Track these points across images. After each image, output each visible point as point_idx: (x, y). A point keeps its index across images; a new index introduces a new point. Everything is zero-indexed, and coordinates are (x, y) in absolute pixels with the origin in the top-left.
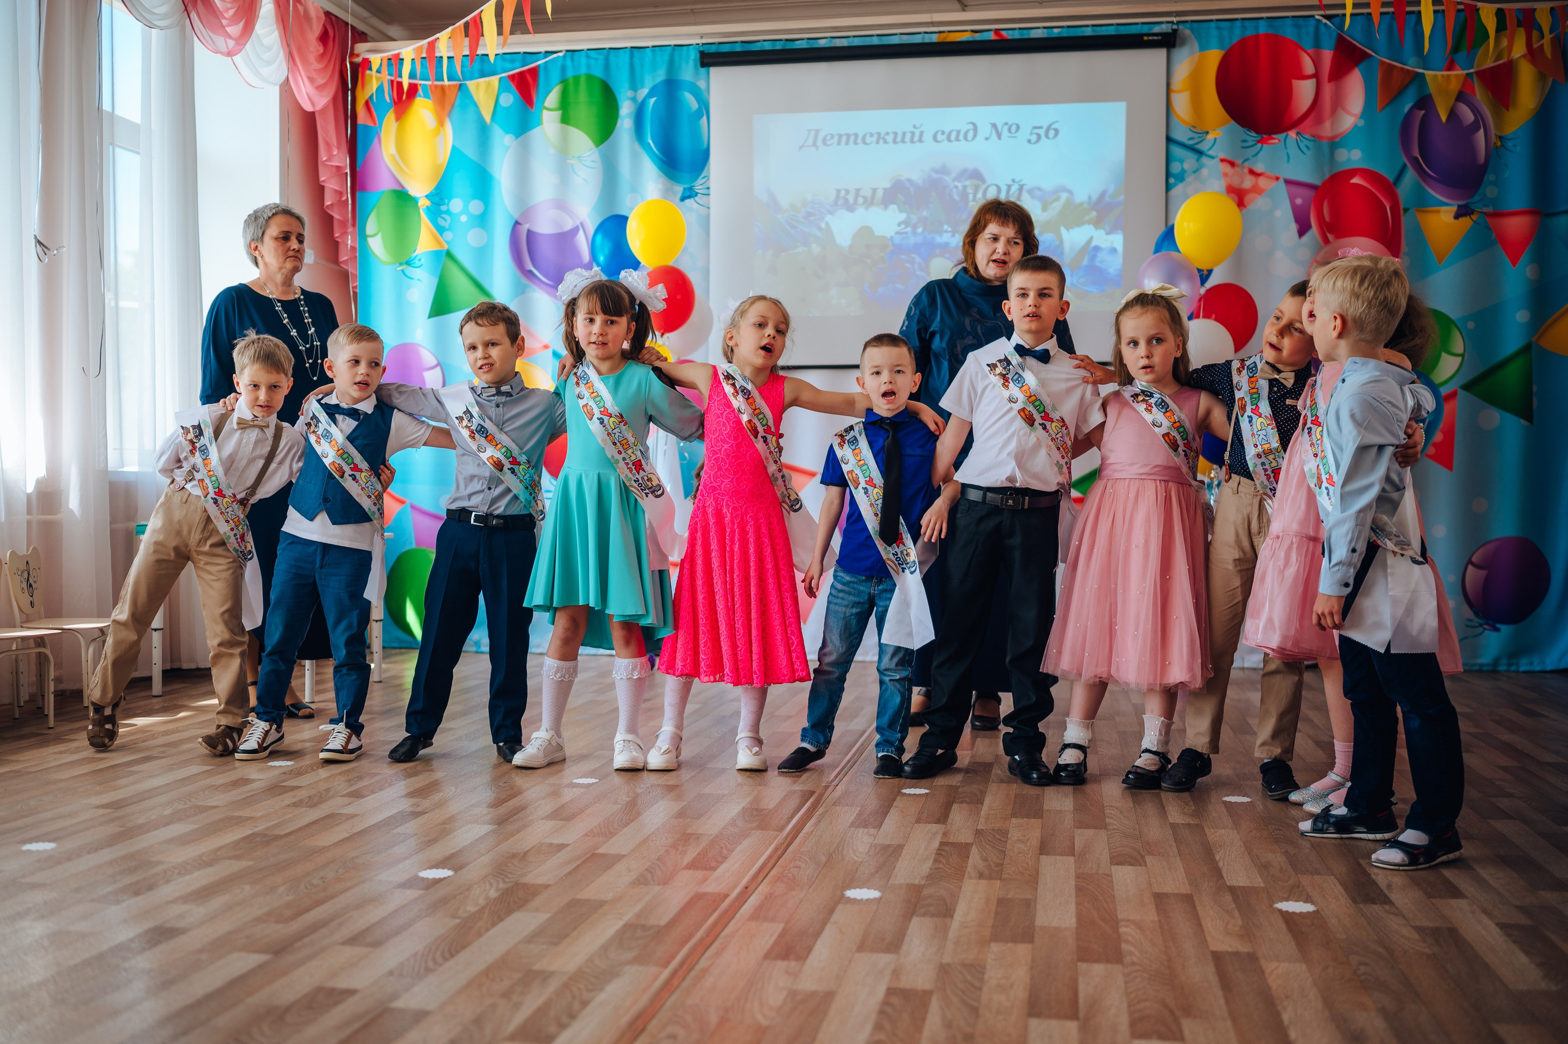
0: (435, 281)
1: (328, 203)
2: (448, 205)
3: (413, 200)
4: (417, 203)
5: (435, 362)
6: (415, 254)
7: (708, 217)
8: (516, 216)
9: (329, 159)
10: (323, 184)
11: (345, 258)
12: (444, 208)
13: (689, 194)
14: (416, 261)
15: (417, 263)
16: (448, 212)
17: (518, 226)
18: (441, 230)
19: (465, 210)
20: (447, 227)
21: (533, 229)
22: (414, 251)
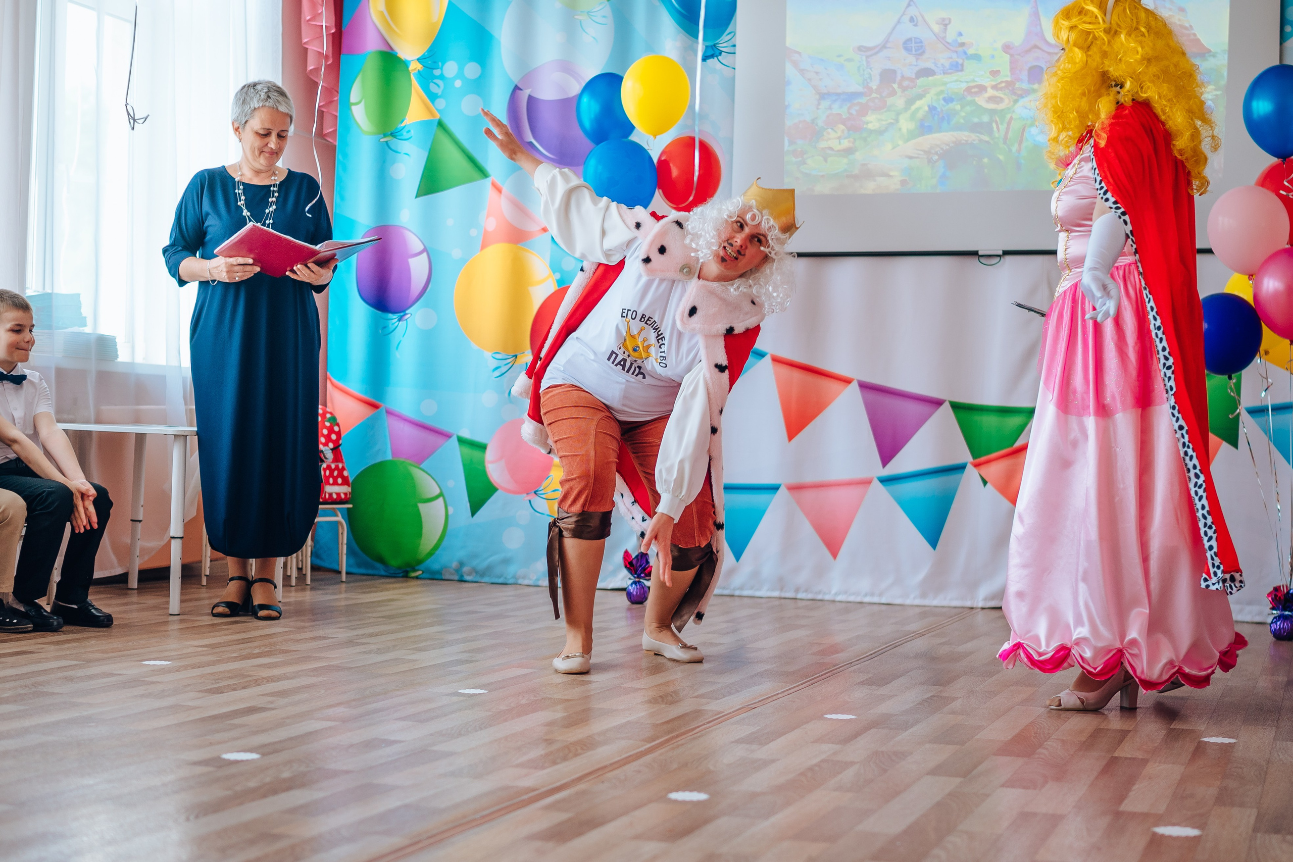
0: (424, 155)
1: (310, 67)
2: (442, 69)
3: (404, 64)
4: (407, 67)
5: (421, 247)
6: (403, 125)
7: (733, 78)
8: (516, 81)
9: (313, 18)
10: (306, 46)
11: (330, 130)
12: (437, 72)
13: (711, 53)
14: (404, 133)
15: (405, 135)
16: (442, 77)
17: (518, 91)
18: (433, 97)
19: (460, 75)
20: (439, 95)
21: (535, 95)
22: (402, 122)
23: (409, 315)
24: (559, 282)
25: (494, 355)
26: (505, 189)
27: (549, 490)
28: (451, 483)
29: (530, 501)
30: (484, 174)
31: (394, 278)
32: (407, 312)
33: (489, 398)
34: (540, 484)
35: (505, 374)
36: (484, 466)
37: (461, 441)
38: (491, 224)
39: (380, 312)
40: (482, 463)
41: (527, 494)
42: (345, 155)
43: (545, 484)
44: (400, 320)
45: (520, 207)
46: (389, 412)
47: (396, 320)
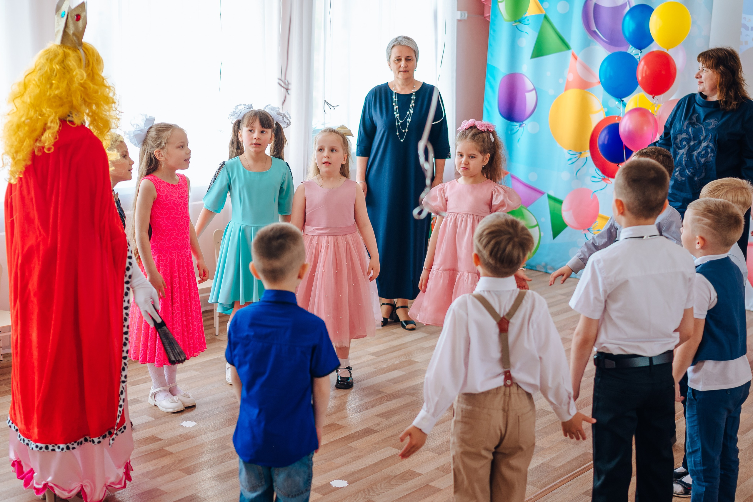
0: (536, 34)
5: (532, 87)
6: (525, 16)
11: (488, 15)
14: (526, 20)
15: (527, 22)
18: (542, 1)
21: (598, 3)
22: (525, 14)
23: (524, 125)
24: (606, 113)
25: (569, 152)
26: (579, 58)
27: (596, 229)
28: (543, 220)
29: (585, 234)
30: (568, 47)
31: (518, 103)
32: (524, 122)
33: (565, 175)
34: (591, 225)
35: (575, 163)
36: (561, 213)
37: (550, 197)
38: (571, 77)
39: (509, 122)
40: (560, 210)
41: (584, 230)
42: (494, 31)
43: (594, 225)
44: (520, 126)
45: (587, 69)
46: (513, 177)
47: (518, 126)
